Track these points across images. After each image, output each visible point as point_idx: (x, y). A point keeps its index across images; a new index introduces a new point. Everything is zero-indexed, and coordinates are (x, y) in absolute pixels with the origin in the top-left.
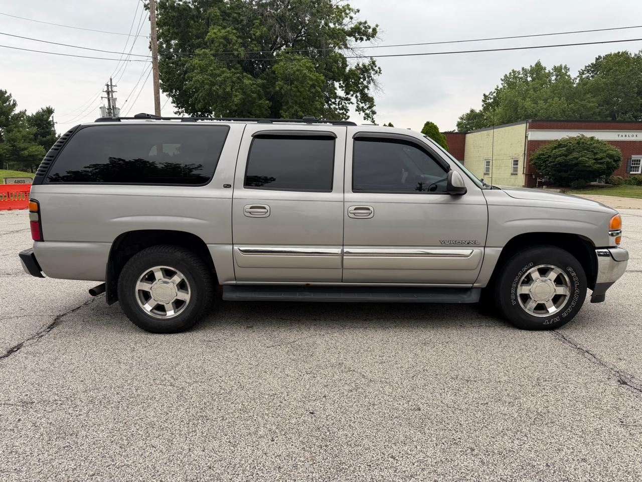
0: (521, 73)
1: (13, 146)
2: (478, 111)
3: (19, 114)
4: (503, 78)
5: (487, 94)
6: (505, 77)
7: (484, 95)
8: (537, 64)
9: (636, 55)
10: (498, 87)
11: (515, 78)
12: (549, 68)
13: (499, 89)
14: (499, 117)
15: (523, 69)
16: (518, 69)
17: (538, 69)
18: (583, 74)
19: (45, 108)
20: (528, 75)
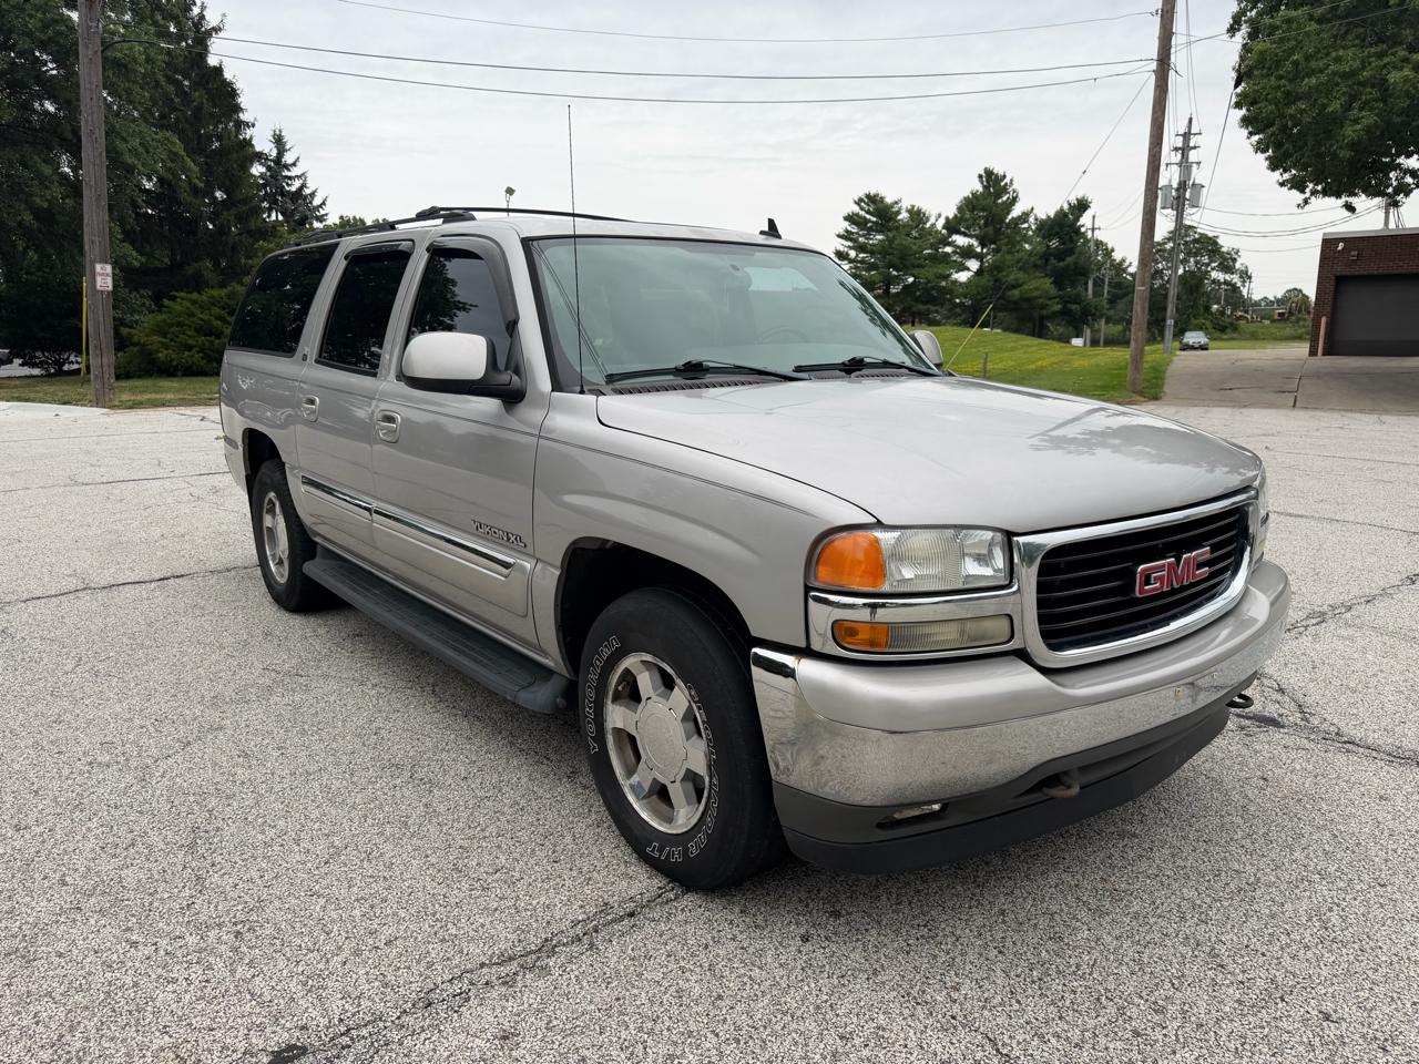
1: (997, 280)
3: (1019, 218)
19: (1074, 202)
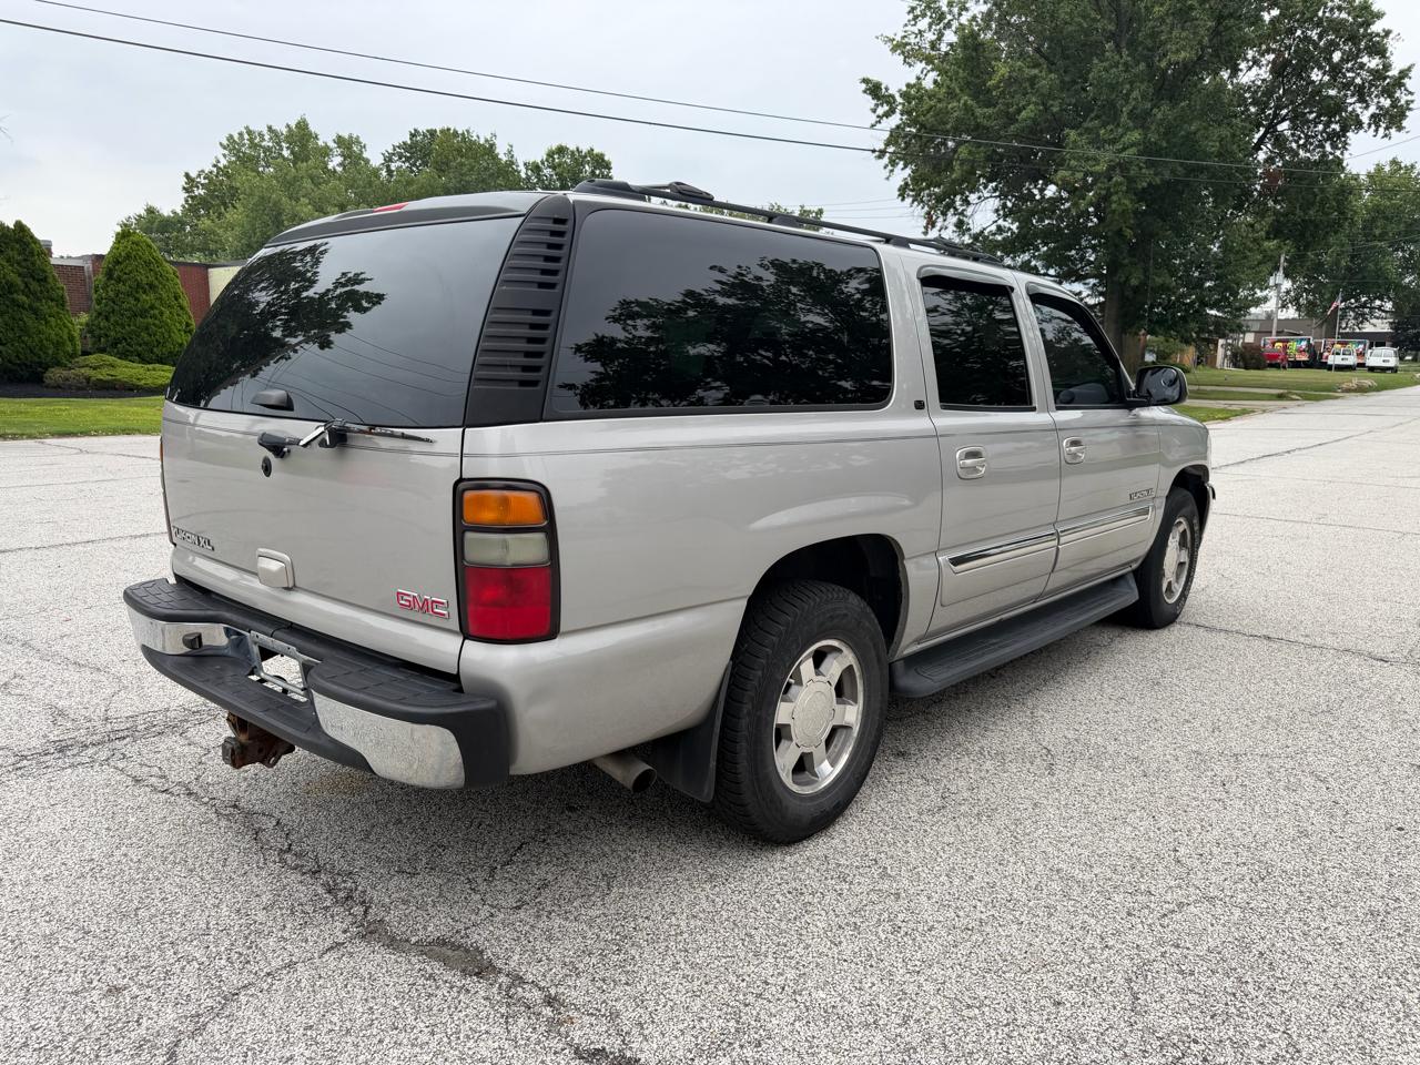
0: (267, 137)
2: (166, 212)
4: (225, 142)
5: (193, 174)
6: (228, 140)
7: (187, 175)
8: (299, 123)
9: (487, 141)
10: (219, 162)
11: (253, 146)
12: (326, 138)
13: (221, 165)
14: (238, 230)
15: (270, 128)
16: (259, 126)
17: (301, 135)
18: (391, 160)
20: (283, 144)
